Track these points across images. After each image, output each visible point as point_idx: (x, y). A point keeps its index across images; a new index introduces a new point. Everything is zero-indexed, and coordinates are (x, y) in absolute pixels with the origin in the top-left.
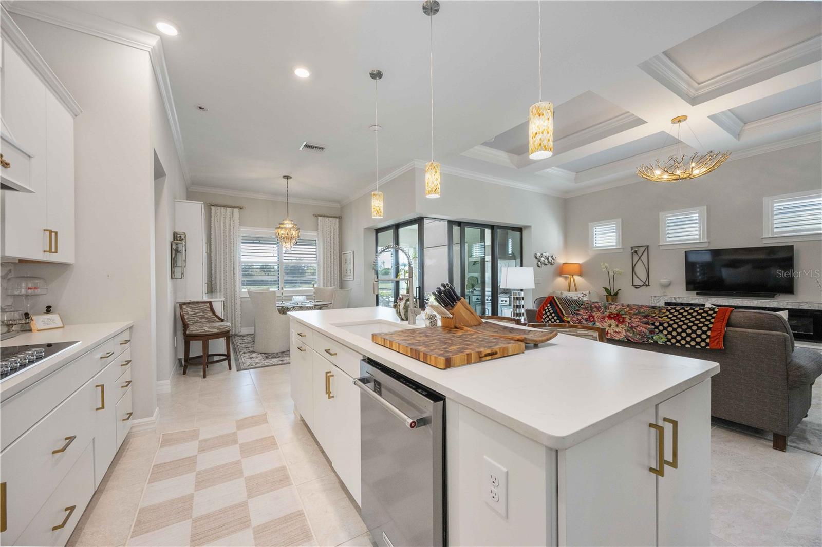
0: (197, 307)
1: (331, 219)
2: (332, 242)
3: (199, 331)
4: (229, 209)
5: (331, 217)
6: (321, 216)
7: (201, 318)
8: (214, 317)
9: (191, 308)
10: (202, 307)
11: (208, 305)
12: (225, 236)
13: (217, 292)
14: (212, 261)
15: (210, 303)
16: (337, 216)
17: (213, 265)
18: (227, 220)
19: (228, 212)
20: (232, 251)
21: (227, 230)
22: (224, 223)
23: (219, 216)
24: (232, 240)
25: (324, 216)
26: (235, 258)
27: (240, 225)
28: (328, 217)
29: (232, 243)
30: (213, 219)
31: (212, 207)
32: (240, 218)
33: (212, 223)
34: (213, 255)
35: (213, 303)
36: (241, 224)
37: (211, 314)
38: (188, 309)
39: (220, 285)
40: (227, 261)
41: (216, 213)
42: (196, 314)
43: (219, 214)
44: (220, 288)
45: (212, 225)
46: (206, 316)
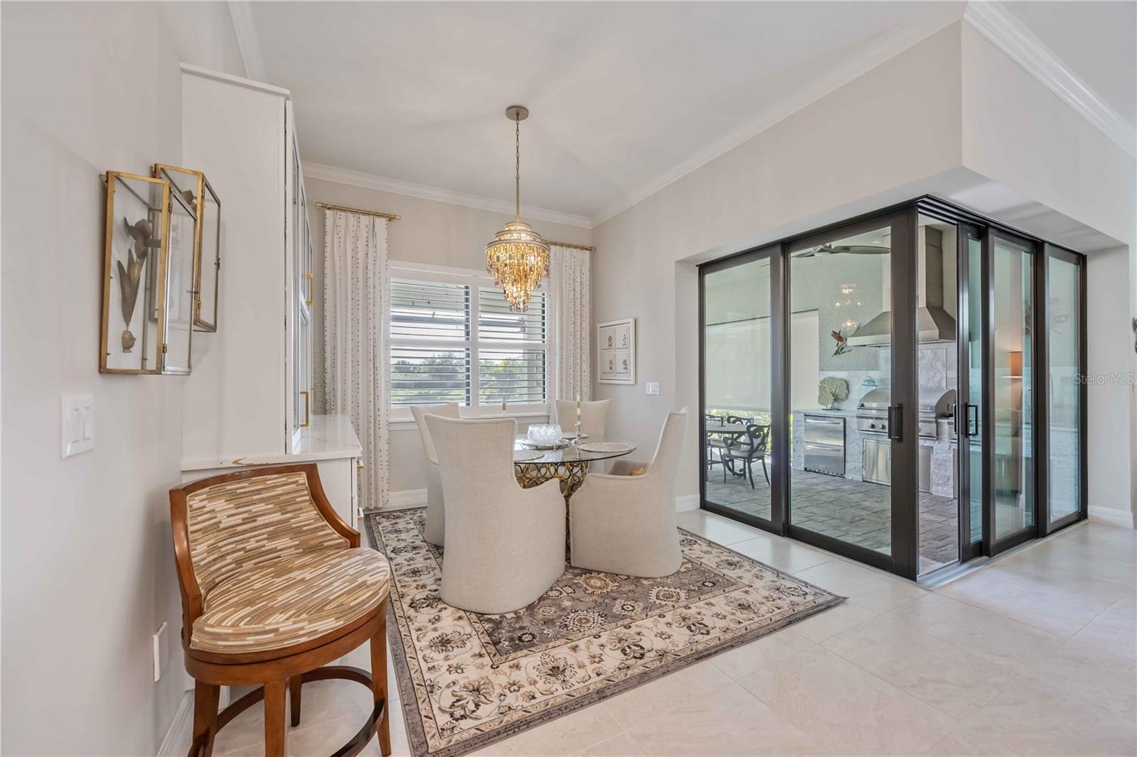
0: (259, 492)
1: (575, 251)
2: (578, 301)
3: (250, 640)
4: (365, 220)
5: (576, 247)
6: (555, 244)
7: (272, 536)
8: (323, 528)
9: (232, 497)
10: (279, 491)
11: (302, 478)
12: (355, 279)
13: (336, 412)
14: (327, 339)
15: (310, 470)
16: (588, 245)
17: (328, 348)
18: (361, 245)
19: (363, 224)
20: (371, 316)
21: (361, 265)
22: (355, 249)
23: (342, 234)
24: (371, 290)
25: (562, 245)
26: (376, 331)
27: (389, 258)
28: (569, 246)
29: (371, 295)
30: (328, 239)
31: (328, 212)
32: (388, 241)
33: (328, 249)
34: (327, 323)
35: (319, 467)
36: (391, 255)
37: (313, 513)
38: (220, 504)
39: (344, 394)
40: (360, 339)
41: (335, 225)
42: (253, 519)
43: (342, 229)
44: (344, 400)
45: (328, 254)
46: (294, 523)
